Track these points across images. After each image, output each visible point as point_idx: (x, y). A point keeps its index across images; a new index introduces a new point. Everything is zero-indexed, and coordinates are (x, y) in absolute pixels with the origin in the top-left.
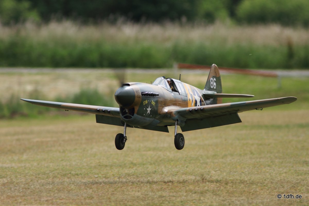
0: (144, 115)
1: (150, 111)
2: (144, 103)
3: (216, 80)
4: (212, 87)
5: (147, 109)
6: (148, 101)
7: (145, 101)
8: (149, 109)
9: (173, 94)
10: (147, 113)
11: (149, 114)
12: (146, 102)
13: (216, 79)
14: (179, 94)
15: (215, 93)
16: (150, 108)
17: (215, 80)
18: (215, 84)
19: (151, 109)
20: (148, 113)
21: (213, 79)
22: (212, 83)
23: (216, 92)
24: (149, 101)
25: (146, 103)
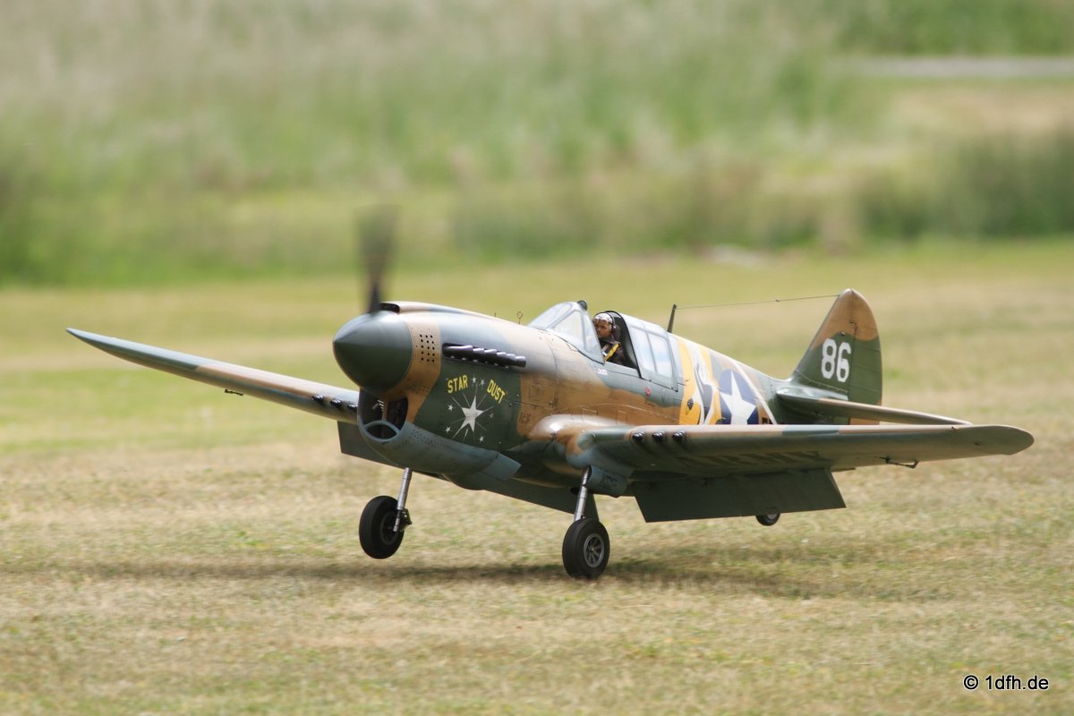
0: (448, 429)
1: (478, 419)
2: (450, 387)
3: (849, 351)
4: (827, 375)
5: (465, 410)
6: (470, 382)
7: (455, 380)
8: (472, 414)
9: (603, 372)
10: (463, 426)
11: (473, 429)
12: (463, 383)
13: (853, 348)
14: (637, 374)
15: (842, 400)
16: (478, 408)
17: (845, 351)
18: (844, 364)
19: (480, 412)
20: (468, 425)
21: (838, 346)
22: (827, 358)
23: (846, 398)
24: (474, 380)
25: (461, 386)
